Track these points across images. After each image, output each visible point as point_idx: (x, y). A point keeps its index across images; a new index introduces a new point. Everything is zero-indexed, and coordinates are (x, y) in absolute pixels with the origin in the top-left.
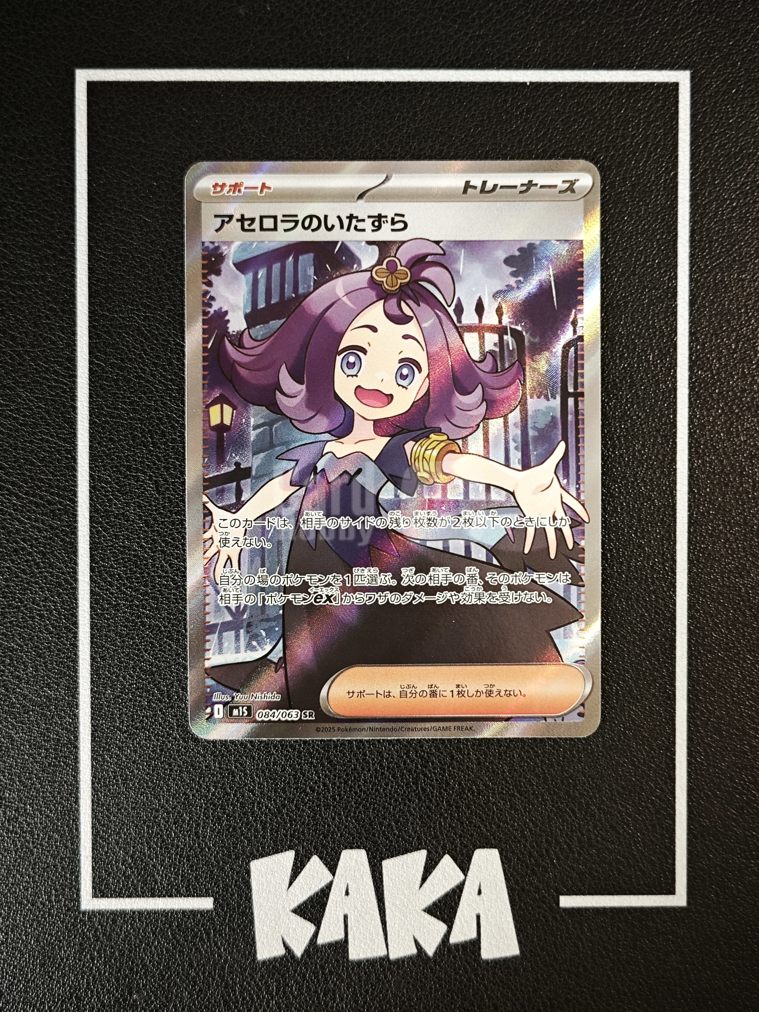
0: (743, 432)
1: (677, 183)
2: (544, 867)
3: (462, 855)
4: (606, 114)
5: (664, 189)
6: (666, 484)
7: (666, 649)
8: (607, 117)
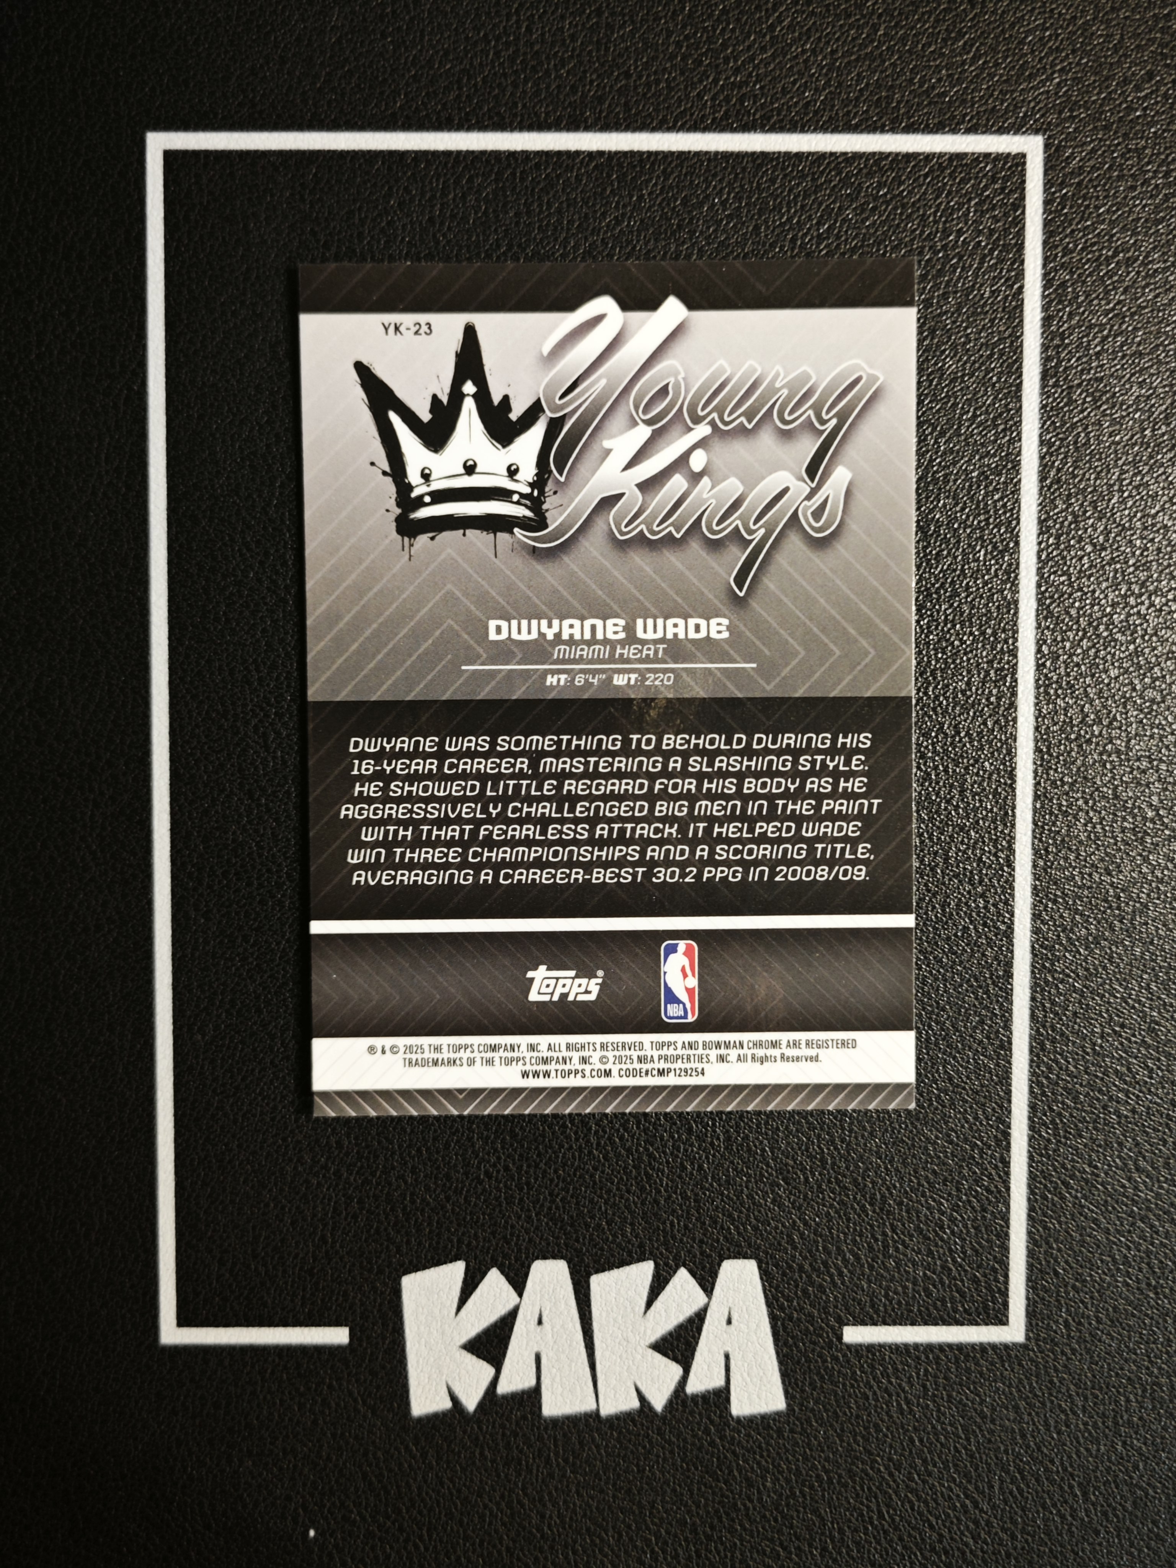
0: (1113, 664)
1: (1023, 300)
2: (821, 1286)
3: (703, 1268)
4: (919, 199)
5: (1003, 310)
6: (1000, 740)
7: (998, 977)
8: (923, 203)
